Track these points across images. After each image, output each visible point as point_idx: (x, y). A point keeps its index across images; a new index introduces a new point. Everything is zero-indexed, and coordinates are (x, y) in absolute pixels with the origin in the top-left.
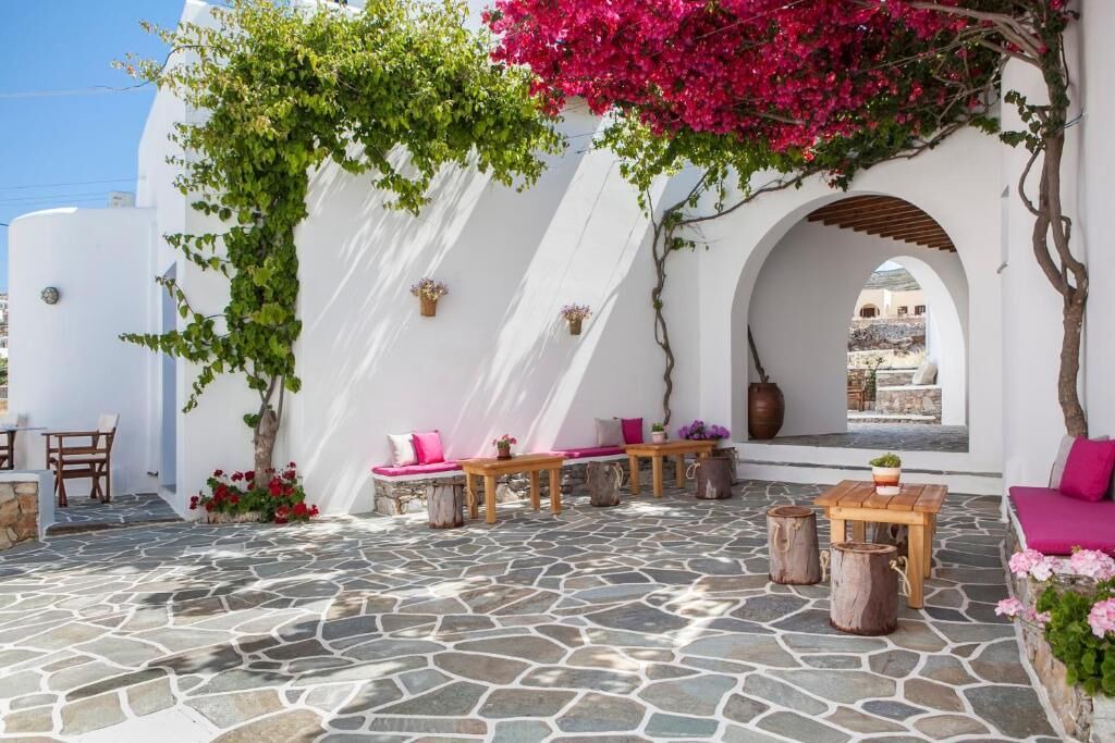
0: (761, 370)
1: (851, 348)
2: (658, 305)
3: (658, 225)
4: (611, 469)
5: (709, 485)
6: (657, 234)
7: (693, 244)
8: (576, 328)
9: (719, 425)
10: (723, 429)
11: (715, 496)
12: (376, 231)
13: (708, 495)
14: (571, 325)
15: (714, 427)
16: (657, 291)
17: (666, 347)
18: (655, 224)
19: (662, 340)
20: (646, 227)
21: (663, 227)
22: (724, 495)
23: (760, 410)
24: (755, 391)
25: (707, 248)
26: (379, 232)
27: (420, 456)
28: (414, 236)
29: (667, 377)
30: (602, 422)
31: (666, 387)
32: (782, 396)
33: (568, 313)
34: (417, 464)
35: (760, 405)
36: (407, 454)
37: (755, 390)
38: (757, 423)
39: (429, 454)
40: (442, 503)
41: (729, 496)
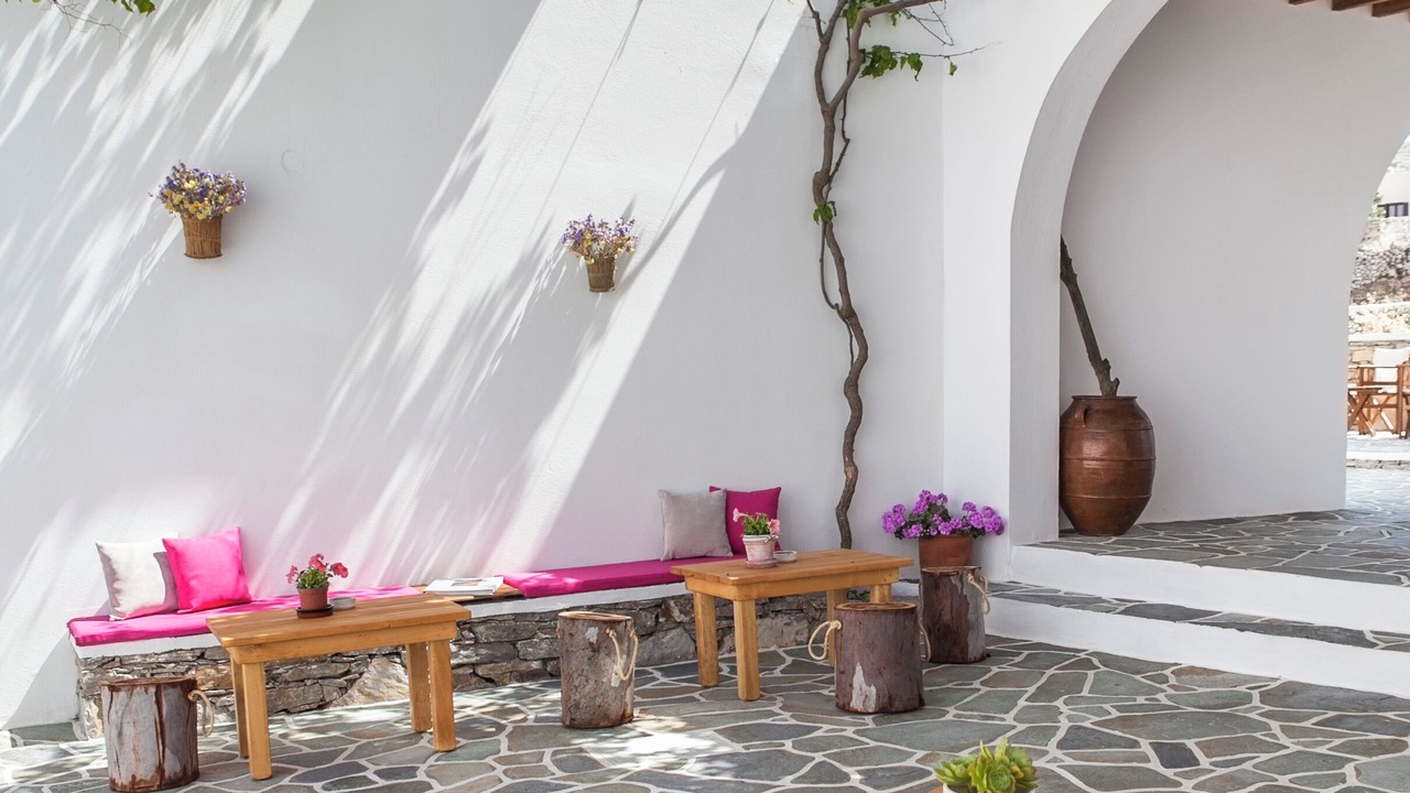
0: (1102, 367)
1: (1358, 296)
2: (825, 213)
3: (826, 17)
4: (603, 637)
5: (859, 678)
6: (826, 40)
7: (916, 63)
8: (604, 274)
9: (981, 502)
10: (990, 512)
11: (872, 706)
12: (75, 34)
13: (856, 703)
14: (590, 269)
15: (969, 507)
16: (824, 180)
17: (849, 315)
18: (816, 15)
19: (837, 298)
20: (794, 22)
21: (843, 23)
22: (898, 705)
23: (1088, 464)
24: (1076, 417)
25: (953, 69)
26: (79, 36)
27: (182, 593)
28: (176, 41)
29: (852, 387)
30: (674, 500)
31: (847, 413)
32: (1148, 429)
33: (580, 239)
34: (173, 611)
35: (1093, 451)
36: (148, 587)
37: (1078, 415)
38: (1083, 495)
39: (202, 589)
40: (128, 730)
41: (916, 705)
